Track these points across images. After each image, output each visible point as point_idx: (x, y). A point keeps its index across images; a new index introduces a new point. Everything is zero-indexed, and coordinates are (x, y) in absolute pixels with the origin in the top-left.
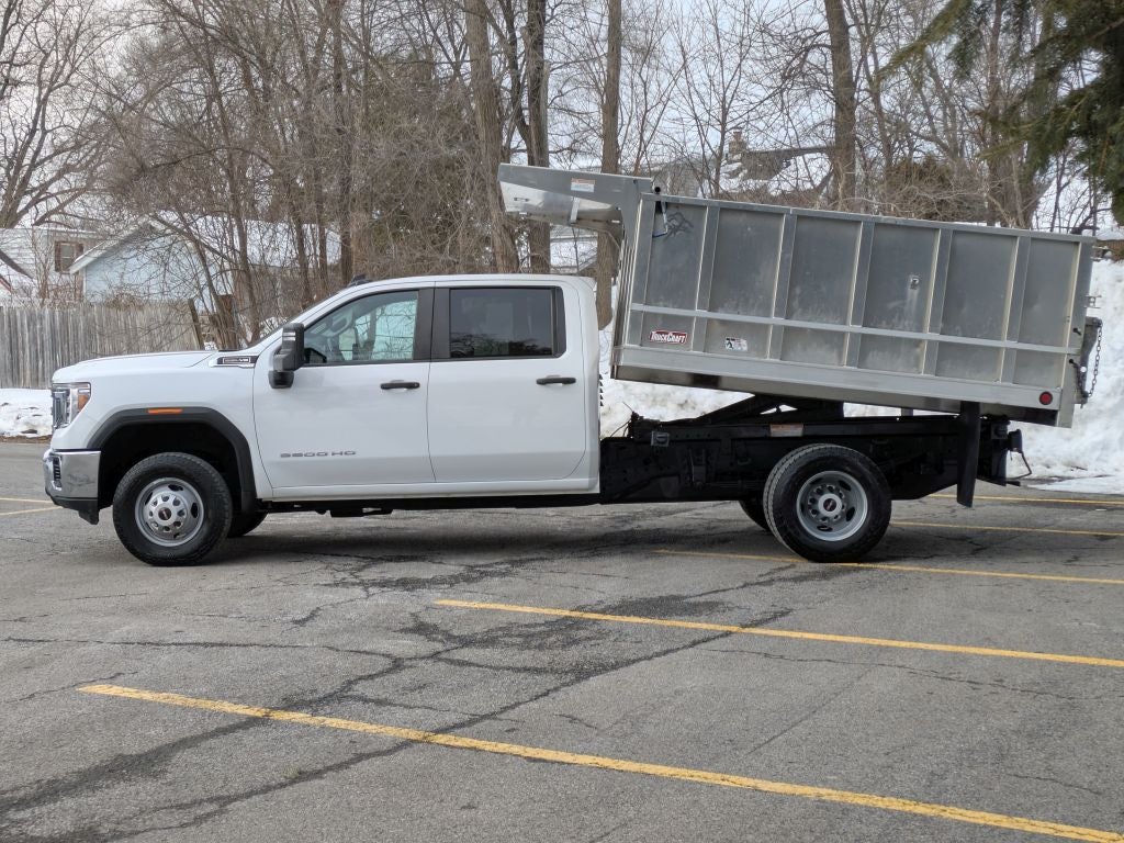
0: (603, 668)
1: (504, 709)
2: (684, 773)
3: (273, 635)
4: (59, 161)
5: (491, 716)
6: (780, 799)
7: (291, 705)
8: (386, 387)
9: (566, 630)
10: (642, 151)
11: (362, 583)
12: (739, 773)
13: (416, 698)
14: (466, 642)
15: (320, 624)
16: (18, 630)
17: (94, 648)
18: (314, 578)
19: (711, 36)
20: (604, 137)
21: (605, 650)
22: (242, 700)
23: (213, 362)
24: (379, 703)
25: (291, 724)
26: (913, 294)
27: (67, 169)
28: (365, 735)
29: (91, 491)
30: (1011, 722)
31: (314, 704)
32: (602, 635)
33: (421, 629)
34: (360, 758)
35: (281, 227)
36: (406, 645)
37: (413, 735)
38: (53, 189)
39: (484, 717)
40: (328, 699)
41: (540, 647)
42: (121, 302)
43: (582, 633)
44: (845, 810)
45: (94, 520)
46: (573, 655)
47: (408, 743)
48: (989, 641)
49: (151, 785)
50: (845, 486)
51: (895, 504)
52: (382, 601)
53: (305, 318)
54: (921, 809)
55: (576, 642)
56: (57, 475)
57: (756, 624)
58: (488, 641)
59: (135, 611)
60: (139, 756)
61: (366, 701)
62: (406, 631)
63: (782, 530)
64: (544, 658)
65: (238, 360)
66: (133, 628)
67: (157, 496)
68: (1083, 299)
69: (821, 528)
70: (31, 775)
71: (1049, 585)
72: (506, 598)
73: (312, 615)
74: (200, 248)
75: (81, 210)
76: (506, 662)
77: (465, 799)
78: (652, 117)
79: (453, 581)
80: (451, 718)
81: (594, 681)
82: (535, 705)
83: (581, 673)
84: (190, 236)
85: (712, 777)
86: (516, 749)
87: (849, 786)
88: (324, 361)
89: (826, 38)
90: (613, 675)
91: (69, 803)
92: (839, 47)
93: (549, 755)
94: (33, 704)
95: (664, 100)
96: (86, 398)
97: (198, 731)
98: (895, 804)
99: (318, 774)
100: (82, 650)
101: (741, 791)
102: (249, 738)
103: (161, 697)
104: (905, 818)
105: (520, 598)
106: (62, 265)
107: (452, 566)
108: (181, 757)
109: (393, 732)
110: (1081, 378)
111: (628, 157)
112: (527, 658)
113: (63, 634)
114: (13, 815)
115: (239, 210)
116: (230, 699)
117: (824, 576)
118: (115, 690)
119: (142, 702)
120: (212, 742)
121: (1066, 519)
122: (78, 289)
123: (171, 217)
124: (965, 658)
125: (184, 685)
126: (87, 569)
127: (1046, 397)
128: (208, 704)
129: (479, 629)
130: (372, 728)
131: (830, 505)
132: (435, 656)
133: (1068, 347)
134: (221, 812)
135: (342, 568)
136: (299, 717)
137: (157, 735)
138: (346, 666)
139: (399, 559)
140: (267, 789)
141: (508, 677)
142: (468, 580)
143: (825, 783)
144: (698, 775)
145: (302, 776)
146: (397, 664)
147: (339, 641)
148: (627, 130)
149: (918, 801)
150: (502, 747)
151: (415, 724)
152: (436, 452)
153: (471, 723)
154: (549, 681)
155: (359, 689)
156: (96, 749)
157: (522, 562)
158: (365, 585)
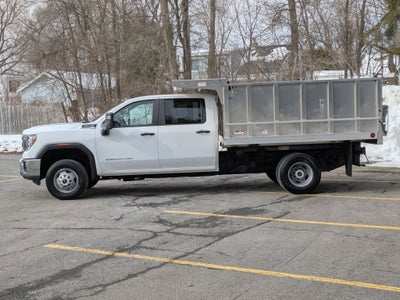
0: (228, 234)
1: (196, 250)
2: (264, 272)
3: (109, 225)
4: (9, 51)
5: (192, 253)
6: (299, 280)
7: (121, 250)
8: (143, 135)
9: (212, 221)
10: (223, 47)
11: (137, 205)
12: (283, 271)
13: (164, 247)
14: (178, 226)
15: (125, 221)
16: (17, 224)
17: (45, 231)
18: (119, 204)
19: (246, 6)
20: (209, 42)
21: (227, 228)
22: (103, 249)
23: (80, 127)
24: (152, 249)
25: (122, 257)
26: (322, 106)
27: (12, 54)
28: (149, 260)
29: (38, 173)
30: (373, 251)
31: (129, 250)
32: (225, 222)
33: (161, 221)
34: (149, 269)
35: (94, 75)
36: (158, 228)
37: (166, 260)
38: (7, 61)
39: (189, 254)
40: (133, 248)
41: (205, 227)
42: (36, 103)
43: (218, 222)
44: (322, 284)
45: (39, 184)
46: (217, 230)
47: (165, 263)
48: (361, 222)
49: (77, 281)
50: (305, 167)
51: (322, 173)
52: (145, 211)
53: (113, 110)
54: (348, 283)
55: (217, 225)
56: (25, 168)
57: (278, 217)
58: (186, 225)
59: (57, 217)
60: (70, 270)
61: (147, 248)
62: (155, 222)
63: (283, 183)
64: (207, 231)
65: (90, 126)
66: (59, 223)
67: (62, 175)
68: (381, 99)
69: (297, 182)
70: (33, 278)
71: (377, 201)
72: (189, 210)
73: (121, 217)
74: (65, 83)
75: (17, 69)
76: (194, 233)
77: (189, 283)
78: (226, 35)
79: (169, 203)
80: (178, 254)
81: (226, 239)
82: (207, 248)
83: (221, 236)
84: (61, 79)
85: (274, 273)
86: (203, 265)
87: (322, 275)
88: (120, 126)
89: (287, 7)
90: (232, 237)
91: (49, 288)
92: (292, 10)
93: (216, 266)
94: (28, 252)
95: (230, 29)
96: (35, 140)
97: (90, 261)
98: (339, 282)
99: (135, 275)
100: (41, 231)
101: (285, 278)
102: (109, 262)
103: (74, 248)
104: (343, 286)
105: (194, 210)
106: (13, 89)
107: (167, 198)
108: (85, 270)
109: (158, 260)
110: (384, 126)
111: (218, 49)
112: (201, 231)
113: (34, 226)
114: (29, 292)
115: (78, 69)
116: (98, 248)
117: (299, 199)
118: (57, 246)
119: (68, 250)
120: (96, 264)
121: (379, 177)
122: (19, 98)
123: (55, 73)
124: (353, 228)
125: (81, 243)
126: (37, 202)
127: (373, 135)
128: (91, 251)
129: (182, 221)
130: (151, 258)
131: (300, 174)
132: (168, 231)
133: (378, 117)
134: (104, 290)
135: (128, 200)
136: (124, 254)
137: (75, 263)
138: (137, 236)
139: (148, 196)
140: (119, 281)
141: (196, 238)
142: (174, 203)
143: (313, 274)
144: (269, 273)
145: (130, 276)
146: (155, 235)
147: (133, 226)
148: (218, 39)
149: (347, 280)
150: (198, 264)
151: (167, 257)
152: (161, 158)
153: (185, 255)
154: (210, 240)
155: (144, 244)
156: (54, 268)
157: (192, 196)
158: (138, 206)
